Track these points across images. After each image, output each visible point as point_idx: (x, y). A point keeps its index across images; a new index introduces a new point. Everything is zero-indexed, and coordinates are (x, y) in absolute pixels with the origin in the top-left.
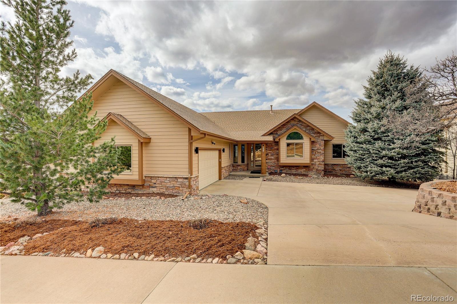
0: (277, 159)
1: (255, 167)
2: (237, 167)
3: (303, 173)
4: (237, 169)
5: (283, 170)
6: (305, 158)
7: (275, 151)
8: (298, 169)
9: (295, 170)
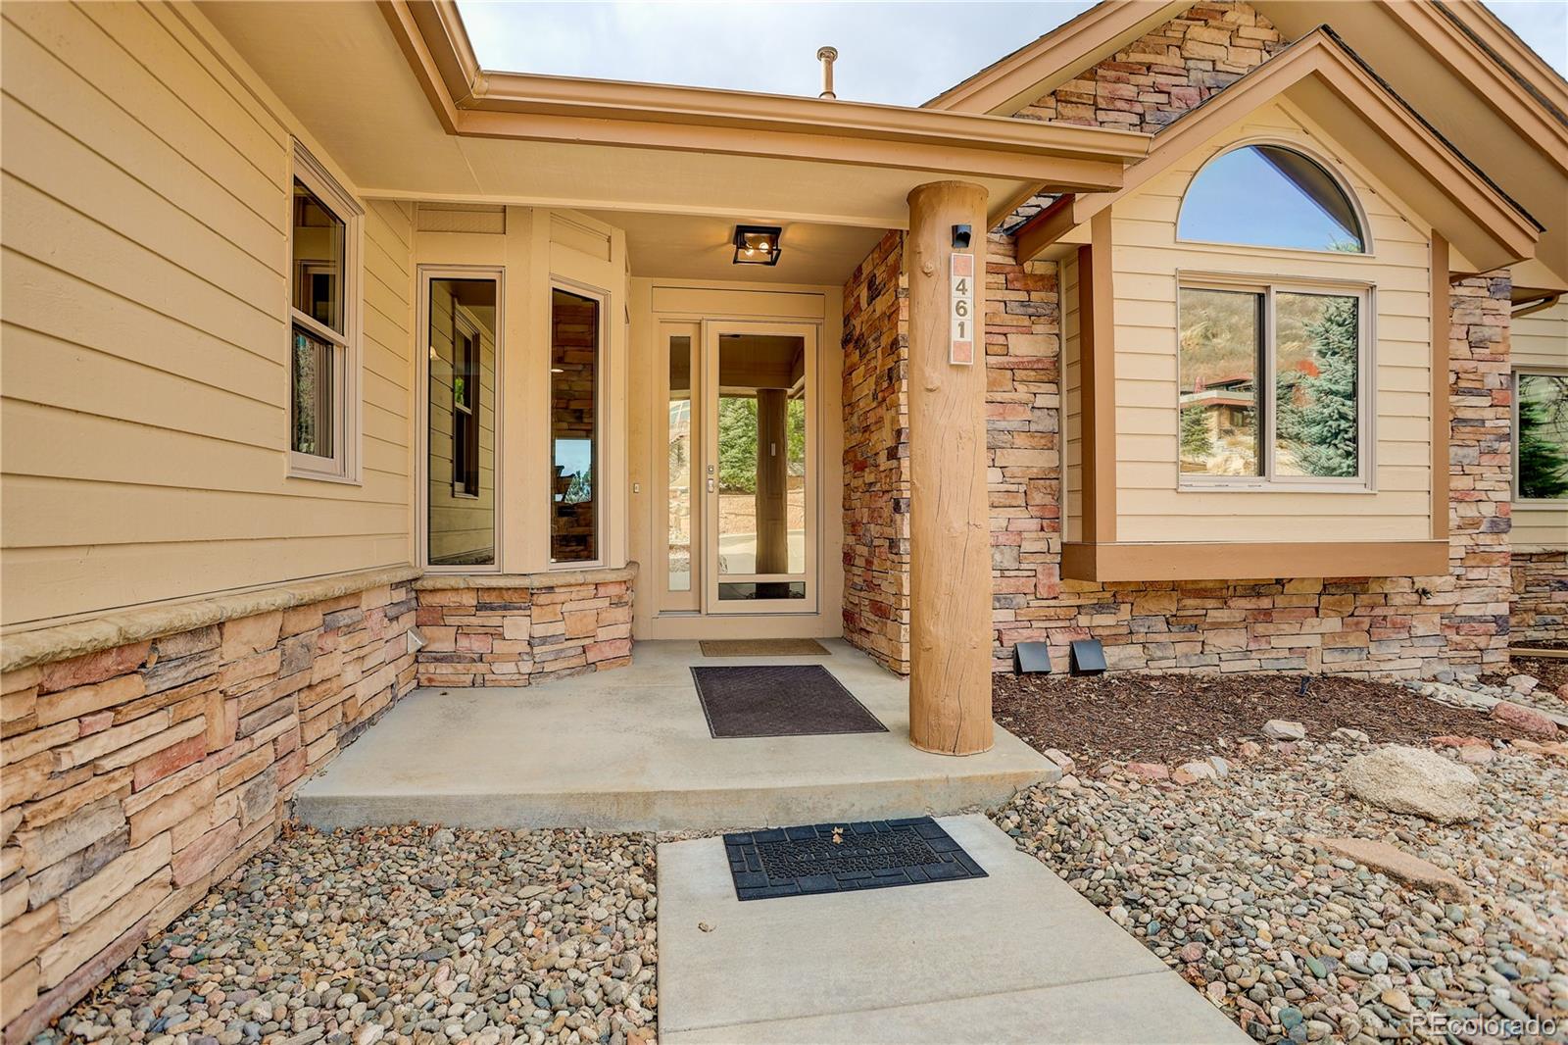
0: (1038, 498)
1: (714, 603)
2: (493, 619)
3: (1313, 668)
4: (478, 645)
5: (1115, 640)
6: (1383, 480)
7: (1023, 392)
8: (1267, 615)
9: (1239, 639)
